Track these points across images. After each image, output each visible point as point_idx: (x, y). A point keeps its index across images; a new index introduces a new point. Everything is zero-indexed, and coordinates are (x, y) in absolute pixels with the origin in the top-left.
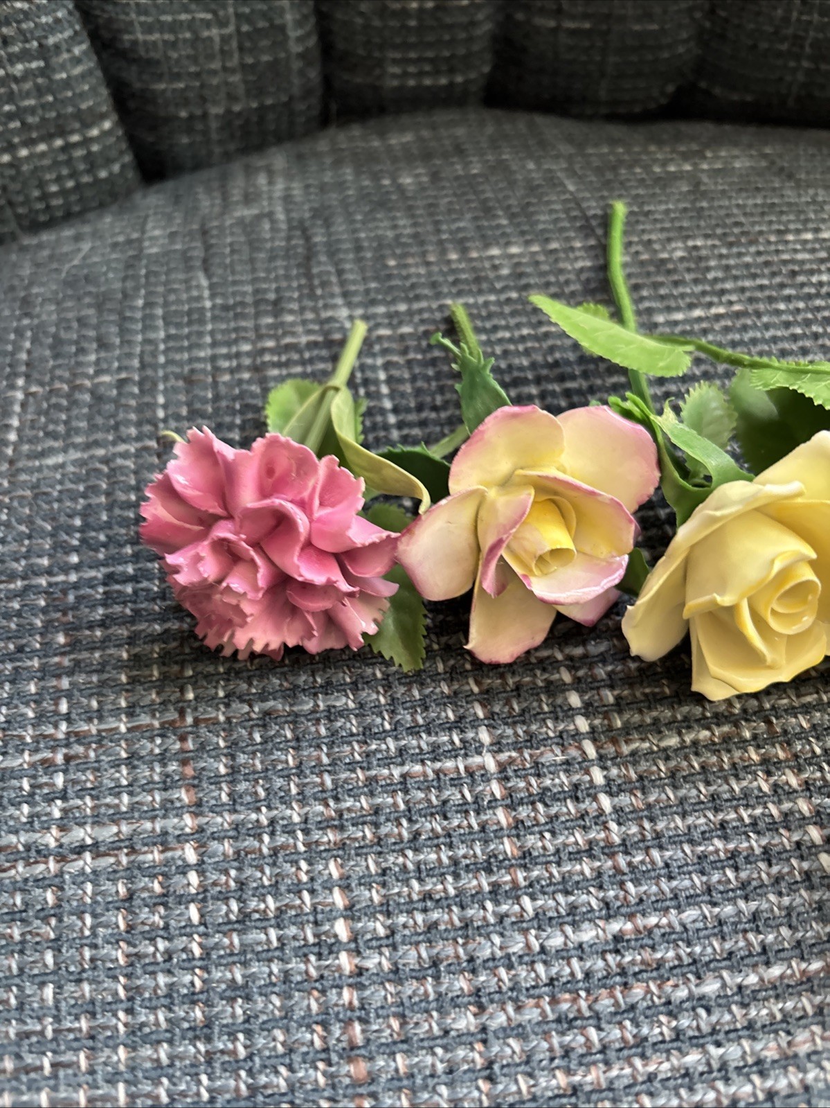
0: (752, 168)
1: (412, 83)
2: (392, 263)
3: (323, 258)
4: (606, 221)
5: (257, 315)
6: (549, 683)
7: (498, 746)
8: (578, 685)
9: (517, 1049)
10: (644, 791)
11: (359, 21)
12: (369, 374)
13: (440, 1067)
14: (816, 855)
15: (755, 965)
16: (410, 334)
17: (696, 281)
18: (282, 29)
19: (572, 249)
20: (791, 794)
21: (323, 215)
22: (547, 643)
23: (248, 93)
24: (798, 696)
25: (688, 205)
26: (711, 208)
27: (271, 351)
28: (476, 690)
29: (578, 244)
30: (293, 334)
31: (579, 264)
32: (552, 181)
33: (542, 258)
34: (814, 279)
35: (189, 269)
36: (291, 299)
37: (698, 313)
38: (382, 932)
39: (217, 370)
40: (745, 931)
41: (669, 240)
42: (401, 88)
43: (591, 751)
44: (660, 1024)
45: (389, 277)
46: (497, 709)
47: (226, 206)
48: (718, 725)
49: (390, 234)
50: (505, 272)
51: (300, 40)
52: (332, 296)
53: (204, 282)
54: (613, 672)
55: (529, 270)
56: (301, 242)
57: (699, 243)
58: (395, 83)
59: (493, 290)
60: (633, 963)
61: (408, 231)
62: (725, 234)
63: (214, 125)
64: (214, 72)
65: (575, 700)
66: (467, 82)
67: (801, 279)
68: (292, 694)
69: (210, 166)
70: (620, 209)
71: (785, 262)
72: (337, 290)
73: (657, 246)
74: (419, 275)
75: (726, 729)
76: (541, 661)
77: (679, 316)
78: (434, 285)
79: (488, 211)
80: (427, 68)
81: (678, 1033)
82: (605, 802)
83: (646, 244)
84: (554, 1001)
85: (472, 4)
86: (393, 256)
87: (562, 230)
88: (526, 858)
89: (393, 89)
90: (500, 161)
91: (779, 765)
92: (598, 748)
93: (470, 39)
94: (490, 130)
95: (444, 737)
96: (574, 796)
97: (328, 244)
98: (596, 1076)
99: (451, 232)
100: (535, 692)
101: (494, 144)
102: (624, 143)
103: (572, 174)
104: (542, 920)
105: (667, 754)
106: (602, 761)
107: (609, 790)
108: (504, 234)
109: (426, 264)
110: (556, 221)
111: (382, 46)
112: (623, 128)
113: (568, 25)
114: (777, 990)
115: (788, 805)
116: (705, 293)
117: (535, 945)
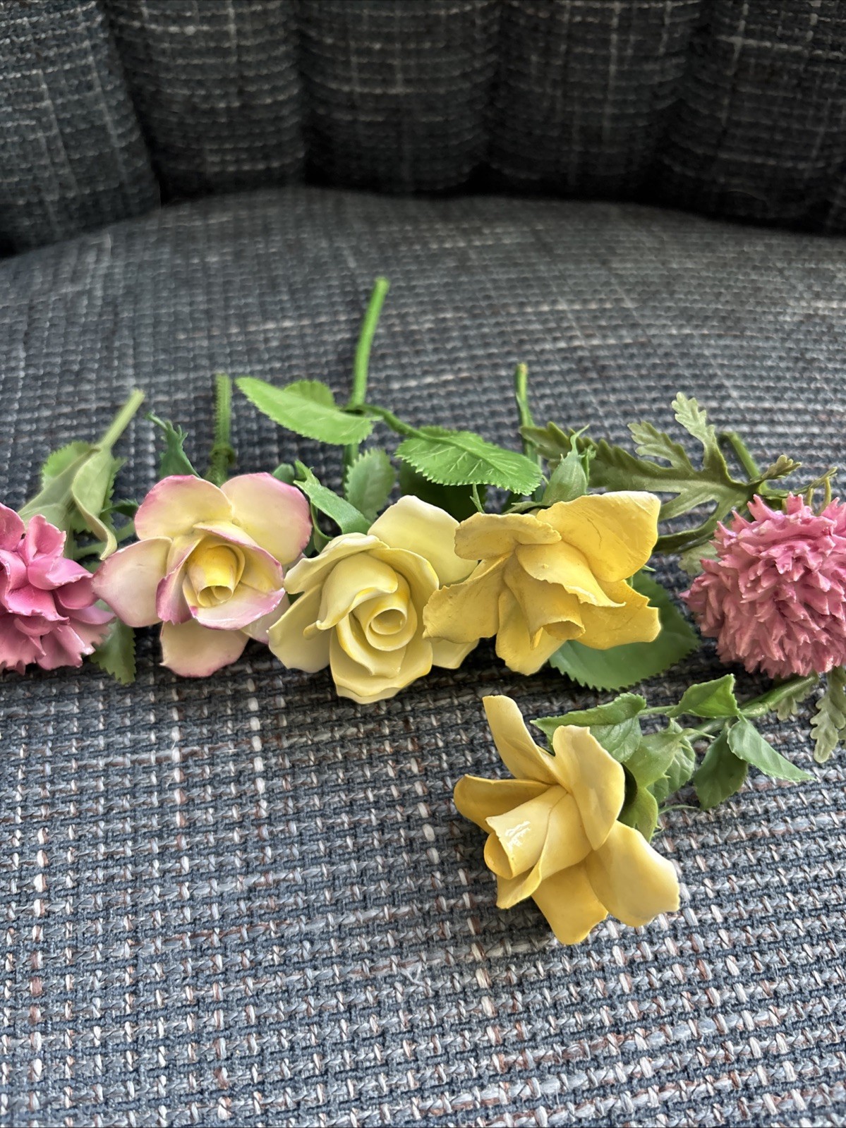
0: (519, 244)
1: (231, 169)
2: (182, 336)
3: (126, 332)
4: (369, 294)
5: (61, 384)
6: (236, 691)
7: (184, 743)
8: (259, 693)
9: (159, 972)
10: (294, 775)
11: (174, 119)
12: (142, 435)
13: (98, 985)
14: (421, 826)
15: (356, 909)
16: (183, 400)
17: (436, 350)
18: (103, 128)
19: (338, 322)
20: (412, 778)
21: (132, 294)
22: (242, 659)
23: (79, 182)
24: (435, 700)
25: (450, 280)
26: (469, 283)
27: (66, 416)
28: (176, 698)
29: (343, 318)
30: (86, 401)
31: (339, 337)
32: (337, 257)
33: (308, 331)
34: (538, 348)
35: (12, 341)
36: (92, 370)
37: (429, 380)
38: (70, 884)
39: (19, 433)
40: (352, 884)
41: (424, 313)
42: (222, 172)
43: (257, 744)
44: (273, 952)
45: (177, 349)
46: (190, 713)
47: (56, 282)
48: (365, 723)
49: (187, 309)
50: (275, 344)
51: (121, 136)
52: (126, 366)
53: (22, 355)
54: (290, 682)
55: (296, 342)
56: (111, 317)
57: (449, 315)
58: (217, 169)
59: (260, 361)
60: (261, 907)
61: (202, 307)
62: (473, 307)
63: (51, 209)
64: (45, 167)
65: (254, 705)
66: (282, 166)
67: (527, 347)
68: (30, 702)
70: (382, 285)
71: (516, 332)
72: (131, 361)
73: (411, 319)
74: (201, 347)
75: (371, 726)
76: (234, 674)
77: (413, 383)
78: (211, 357)
79: (273, 286)
80: (244, 156)
81: (286, 960)
82: (261, 785)
83: (402, 317)
84: (194, 936)
85: (275, 103)
86: (185, 330)
87: (333, 304)
88: (191, 828)
89: (216, 174)
90: (299, 241)
91: (407, 755)
92: (264, 742)
93: (279, 131)
94: (300, 210)
95: (143, 736)
96: (237, 780)
97: (132, 319)
98: (216, 991)
99: (238, 307)
100: (223, 699)
101: (299, 224)
102: (415, 221)
103: (357, 252)
104: (195, 875)
105: (317, 747)
106: (264, 753)
107: (266, 775)
108: (282, 309)
109: (210, 337)
110: (330, 296)
111: (198, 140)
112: (425, 204)
113: (363, 118)
114: (369, 928)
115: (406, 787)
116: (440, 361)
117: (186, 894)
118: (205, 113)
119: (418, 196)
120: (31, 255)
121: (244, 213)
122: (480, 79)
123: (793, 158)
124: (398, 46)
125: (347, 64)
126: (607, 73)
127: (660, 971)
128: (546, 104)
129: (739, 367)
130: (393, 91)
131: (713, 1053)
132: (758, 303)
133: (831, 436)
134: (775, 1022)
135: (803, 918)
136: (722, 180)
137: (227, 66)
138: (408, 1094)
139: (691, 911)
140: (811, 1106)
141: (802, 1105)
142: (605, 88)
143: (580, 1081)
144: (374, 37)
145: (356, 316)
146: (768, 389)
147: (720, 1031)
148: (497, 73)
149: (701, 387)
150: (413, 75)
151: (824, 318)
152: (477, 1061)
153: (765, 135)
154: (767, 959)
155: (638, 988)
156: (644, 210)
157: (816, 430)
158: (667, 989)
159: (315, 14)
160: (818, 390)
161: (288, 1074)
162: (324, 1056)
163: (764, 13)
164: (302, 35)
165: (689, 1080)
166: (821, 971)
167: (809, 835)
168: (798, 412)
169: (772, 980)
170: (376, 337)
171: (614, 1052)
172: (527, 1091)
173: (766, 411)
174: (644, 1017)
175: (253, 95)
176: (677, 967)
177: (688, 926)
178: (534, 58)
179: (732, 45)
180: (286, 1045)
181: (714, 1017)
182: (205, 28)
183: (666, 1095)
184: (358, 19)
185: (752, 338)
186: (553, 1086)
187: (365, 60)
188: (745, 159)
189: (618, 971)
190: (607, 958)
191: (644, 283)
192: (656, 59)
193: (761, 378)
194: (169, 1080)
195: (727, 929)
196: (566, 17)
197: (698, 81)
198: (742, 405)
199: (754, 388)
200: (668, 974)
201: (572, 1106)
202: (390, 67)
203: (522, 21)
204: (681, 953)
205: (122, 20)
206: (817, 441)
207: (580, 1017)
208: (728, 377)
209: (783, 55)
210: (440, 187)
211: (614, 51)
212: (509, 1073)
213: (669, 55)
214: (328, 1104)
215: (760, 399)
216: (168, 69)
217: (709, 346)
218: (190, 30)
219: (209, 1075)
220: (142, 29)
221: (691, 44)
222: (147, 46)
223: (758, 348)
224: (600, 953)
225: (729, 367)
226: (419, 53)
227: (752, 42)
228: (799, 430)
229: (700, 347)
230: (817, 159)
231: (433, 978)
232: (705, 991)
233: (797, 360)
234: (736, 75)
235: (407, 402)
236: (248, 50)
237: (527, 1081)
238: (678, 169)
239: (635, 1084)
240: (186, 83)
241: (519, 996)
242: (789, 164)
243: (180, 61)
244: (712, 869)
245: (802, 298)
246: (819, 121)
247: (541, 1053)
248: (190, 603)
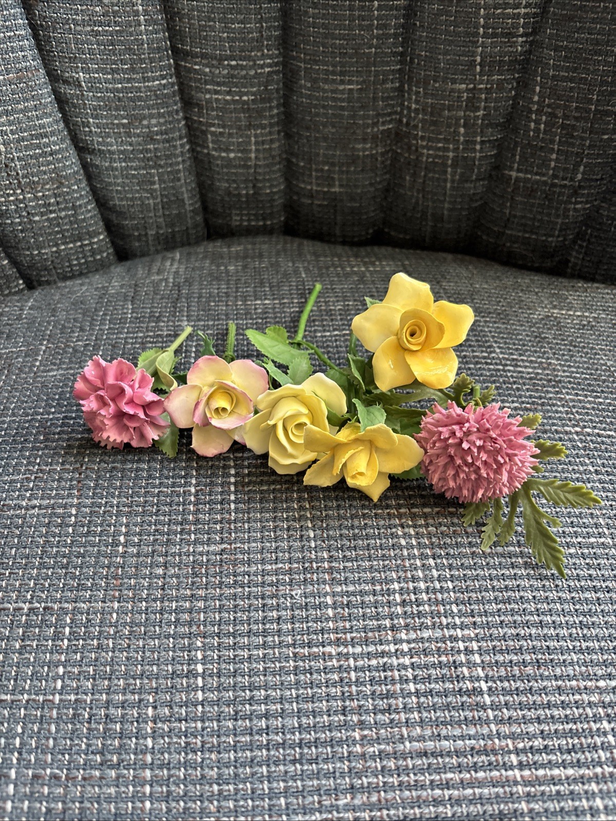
1: (245, 223)
2: (213, 304)
3: (184, 300)
4: (311, 291)
5: (149, 322)
6: (225, 465)
7: (197, 485)
8: (235, 467)
9: (175, 582)
10: (249, 503)
11: (219, 198)
12: (189, 348)
13: (146, 584)
14: (308, 530)
15: (272, 563)
16: (211, 334)
17: (341, 319)
18: (183, 200)
19: (293, 303)
20: (306, 510)
21: (189, 282)
22: (228, 451)
23: (166, 225)
25: (354, 286)
27: (151, 337)
28: (195, 465)
29: (296, 301)
30: (161, 330)
31: (293, 310)
32: (296, 272)
33: (278, 306)
35: (125, 300)
36: (165, 316)
37: (336, 333)
38: (136, 540)
39: (126, 343)
40: (272, 552)
41: (338, 301)
42: (240, 225)
43: (232, 488)
44: (230, 578)
45: (209, 310)
46: (201, 472)
47: (149, 273)
48: (285, 484)
49: (216, 291)
50: (260, 311)
51: (191, 205)
52: (183, 316)
53: (130, 307)
55: (270, 311)
56: (177, 292)
58: (238, 223)
59: (251, 318)
60: (226, 558)
61: (224, 291)
63: (150, 238)
64: (151, 217)
65: (233, 472)
66: (272, 224)
68: (124, 462)
69: (149, 255)
70: (318, 287)
72: (185, 314)
73: (331, 304)
74: (222, 310)
75: (288, 486)
76: (225, 457)
77: (328, 334)
78: (227, 315)
79: (262, 284)
80: (252, 218)
81: (236, 582)
82: (233, 506)
83: (326, 302)
84: (193, 568)
85: (271, 192)
86: (214, 301)
87: (291, 294)
88: (197, 522)
89: (236, 226)
90: (277, 261)
91: (304, 500)
92: (236, 487)
93: (272, 206)
94: (279, 247)
95: (178, 480)
96: (221, 503)
97: (188, 294)
98: (202, 593)
99: (243, 292)
100: (218, 468)
101: (278, 254)
102: (340, 256)
103: (307, 270)
104: (196, 542)
105: (261, 492)
106: (236, 492)
107: (235, 502)
108: (265, 295)
109: (227, 305)
110: (290, 290)
111: (230, 209)
112: (347, 248)
113: (316, 202)
114: (277, 572)
115: (302, 513)
116: (343, 325)
117: (191, 550)
118: (234, 195)
119: (344, 243)
120: (137, 260)
121: (249, 246)
122: (380, 186)
123: (545, 235)
124: (337, 168)
125: (311, 175)
126: (446, 186)
127: (417, 606)
128: (414, 201)
129: (503, 338)
130: (333, 190)
131: (439, 645)
132: (520, 308)
133: (548, 375)
134: (473, 635)
135: (494, 591)
136: (508, 244)
137: (248, 173)
138: (288, 646)
139: (437, 582)
140: (487, 676)
141: (482, 674)
142: (445, 194)
143: (371, 648)
144: (325, 163)
145: (303, 300)
146: (517, 350)
147: (444, 636)
148: (389, 184)
149: (480, 346)
150: (345, 183)
151: (556, 318)
152: (323, 634)
153: (530, 223)
154: (472, 607)
155: (406, 613)
156: (467, 258)
157: (540, 371)
158: (420, 614)
159: (296, 151)
160: (545, 353)
161: (232, 631)
162: (249, 624)
163: (527, 161)
164: (289, 161)
165: (426, 655)
166: (499, 616)
167: (503, 555)
168: (531, 362)
169: (473, 617)
170: (312, 311)
171: (390, 638)
172: (345, 651)
173: (513, 360)
174: (407, 625)
175: (260, 188)
176: (426, 606)
177: (434, 588)
178: (408, 178)
179: (511, 176)
180: (232, 618)
181: (442, 629)
182: (240, 155)
183: (413, 660)
184: (318, 155)
185: (513, 324)
186: (358, 650)
187: (319, 174)
188: (520, 234)
189: (396, 605)
190: (392, 598)
191: (459, 294)
192: (472, 181)
193: (514, 344)
194: (176, 627)
195: (454, 592)
196: (424, 159)
197: (495, 194)
198: (501, 356)
199: (509, 348)
200: (421, 608)
201: (366, 660)
202: (333, 179)
203: (402, 160)
204: (430, 599)
205: (199, 149)
206: (538, 377)
207: (375, 623)
208: (496, 342)
209: (537, 182)
210: (356, 239)
211: (449, 176)
212: (338, 642)
213: (478, 180)
214: (249, 645)
215: (512, 354)
216: (218, 173)
217: (488, 327)
218: (232, 155)
219: (195, 628)
220: (208, 154)
221: (491, 175)
222: (210, 162)
223: (516, 330)
224: (389, 595)
225: (498, 337)
226: (348, 172)
227: (521, 175)
228: (531, 370)
229: (483, 326)
230: (558, 236)
231: (306, 597)
232: (439, 618)
233: (536, 337)
234: (513, 191)
235: (323, 342)
236: (260, 166)
237: (346, 646)
238: (484, 237)
239: (398, 654)
240: (227, 181)
241: (347, 610)
242: (544, 238)
243: (225, 170)
244: (451, 565)
245: (546, 307)
246: (558, 216)
247: (354, 635)
248: (209, 415)
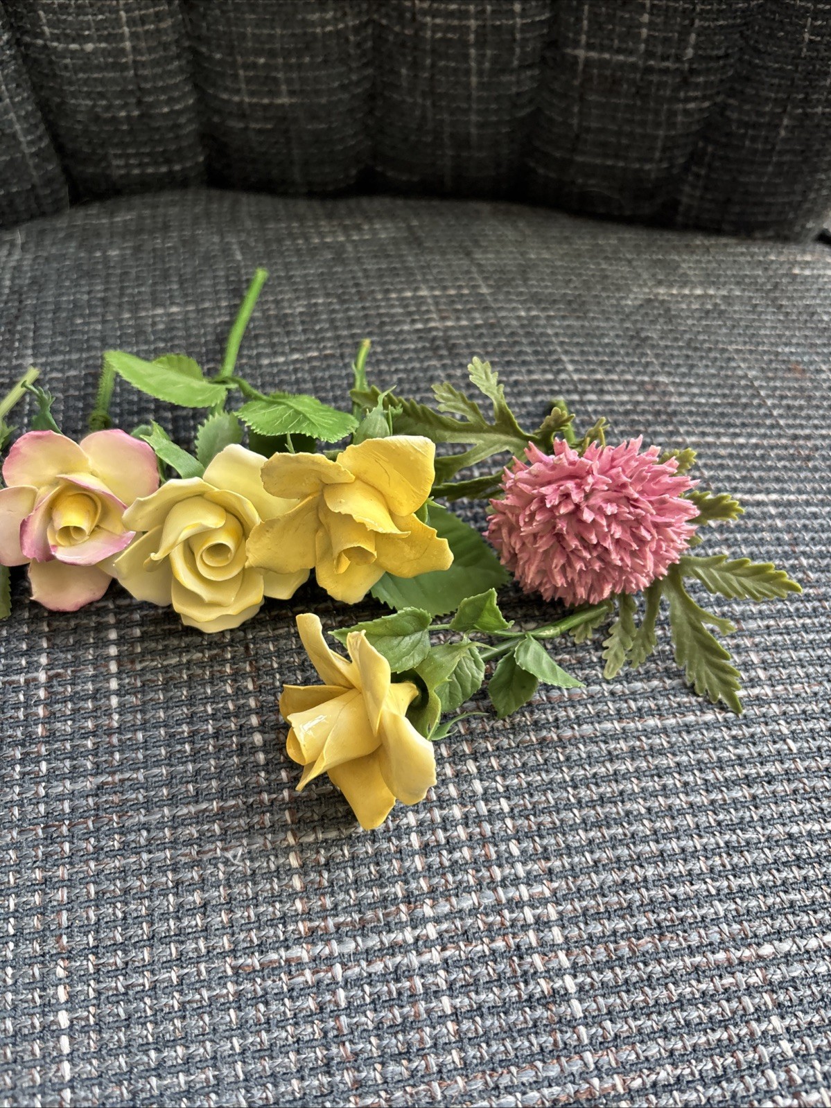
0: (394, 238)
1: (136, 171)
2: (79, 321)
3: (28, 318)
4: (248, 284)
6: (99, 623)
7: (50, 666)
8: (118, 625)
9: (14, 857)
10: (143, 692)
11: (79, 127)
14: (252, 733)
15: (189, 803)
16: (75, 377)
17: (304, 331)
18: (13, 136)
19: (219, 308)
20: (247, 694)
21: (37, 283)
22: (106, 597)
24: (274, 630)
25: (325, 270)
26: (343, 272)
28: (47, 629)
29: (224, 304)
31: (218, 321)
32: (226, 251)
33: (192, 315)
34: (397, 329)
37: (296, 356)
40: (188, 782)
41: (298, 298)
42: (128, 175)
43: (113, 667)
44: (114, 840)
45: (73, 332)
46: (58, 641)
48: (209, 649)
49: (86, 297)
50: (161, 326)
51: (31, 143)
52: (26, 348)
54: (146, 616)
55: (180, 325)
56: (16, 304)
57: (320, 301)
58: (122, 172)
59: (147, 342)
60: (106, 802)
61: (100, 295)
62: (344, 293)
65: (113, 635)
66: (183, 170)
67: (388, 328)
70: (261, 275)
71: (380, 315)
72: (30, 343)
73: (286, 304)
74: (95, 331)
75: (215, 652)
76: (98, 609)
77: (281, 359)
78: (103, 339)
79: (166, 276)
80: (146, 160)
81: (125, 845)
82: (114, 701)
83: (277, 302)
84: (47, 827)
85: (172, 112)
86: (82, 316)
87: (216, 292)
88: (51, 737)
89: (122, 176)
90: (193, 236)
91: (245, 675)
92: (120, 665)
93: (177, 137)
94: (198, 210)
95: (15, 661)
96: (94, 698)
97: (35, 306)
98: (63, 872)
99: (133, 295)
100: (87, 630)
101: (196, 221)
102: (301, 219)
103: (244, 247)
104: (52, 776)
105: (165, 669)
106: (119, 675)
107: (118, 693)
108: (171, 297)
109: (104, 322)
110: (215, 285)
111: (102, 145)
112: (316, 204)
113: (253, 125)
114: (198, 818)
115: (242, 701)
116: (308, 340)
117: (42, 792)
118: (107, 121)
119: (311, 195)
121: (147, 212)
122: (359, 90)
123: (639, 160)
124: (280, 60)
125: (236, 76)
126: (469, 84)
127: (450, 852)
128: (418, 113)
129: (578, 344)
130: (279, 101)
131: (491, 919)
132: (604, 289)
133: (654, 403)
134: (548, 893)
135: (581, 808)
136: (580, 181)
137: (125, 79)
138: (223, 955)
139: (482, 803)
140: (574, 965)
141: (566, 963)
142: (469, 98)
143: (373, 941)
144: (258, 53)
145: (237, 302)
146: (602, 363)
147: (499, 902)
148: (374, 84)
149: (540, 362)
150: (297, 87)
151: (663, 302)
152: (285, 926)
153: (613, 140)
154: (545, 842)
155: (430, 867)
156: (515, 208)
157: (641, 398)
158: (455, 867)
159: (204, 32)
160: (647, 364)
161: (119, 939)
162: (152, 924)
163: (601, 28)
164: (194, 51)
165: (468, 942)
166: (592, 852)
167: (593, 740)
168: (627, 382)
169: (547, 859)
170: (252, 319)
171: (404, 918)
172: (327, 951)
173: (597, 382)
174: (433, 890)
175: (151, 105)
176: (465, 850)
177: (478, 816)
178: (404, 71)
179: (576, 57)
180: (120, 915)
181: (494, 890)
182: (103, 45)
183: (448, 953)
184: (243, 37)
185: (593, 319)
186: (350, 946)
187: (251, 74)
188: (598, 161)
189: (413, 854)
190: (405, 842)
191: (502, 272)
192: (512, 71)
193: (597, 353)
194: (16, 945)
195: (513, 818)
196: (429, 34)
197: (552, 91)
198: (576, 377)
199: (588, 362)
200: (457, 855)
201: (364, 964)
202: (275, 80)
203: (391, 38)
204: (470, 837)
205: (27, 39)
206: (640, 408)
207: (377, 892)
208: (566, 352)
209: (622, 66)
210: (330, 188)
211: (473, 64)
212: (312, 937)
213: (522, 67)
214: (152, 963)
215: (593, 371)
216: (71, 83)
217: (553, 326)
218: (89, 47)
219: (51, 941)
220: (45, 47)
221: (543, 59)
222: (51, 62)
223: (598, 327)
224: (399, 838)
225: (569, 344)
226: (300, 66)
227: (593, 55)
228: (625, 398)
229: (545, 327)
230: (661, 160)
231: (252, 860)
232: (488, 868)
233: (632, 337)
234: (582, 85)
235: (273, 375)
236: (143, 64)
237: (327, 942)
238: (541, 171)
239: (421, 944)
240: (88, 95)
241: (326, 875)
242: (637, 166)
243: (81, 75)
244: (504, 768)
245: (645, 285)
246: (658, 125)
247: (341, 919)
248: (51, 542)
